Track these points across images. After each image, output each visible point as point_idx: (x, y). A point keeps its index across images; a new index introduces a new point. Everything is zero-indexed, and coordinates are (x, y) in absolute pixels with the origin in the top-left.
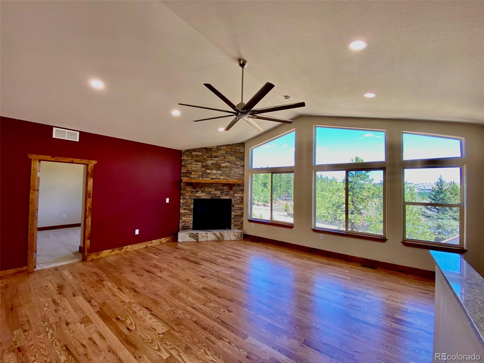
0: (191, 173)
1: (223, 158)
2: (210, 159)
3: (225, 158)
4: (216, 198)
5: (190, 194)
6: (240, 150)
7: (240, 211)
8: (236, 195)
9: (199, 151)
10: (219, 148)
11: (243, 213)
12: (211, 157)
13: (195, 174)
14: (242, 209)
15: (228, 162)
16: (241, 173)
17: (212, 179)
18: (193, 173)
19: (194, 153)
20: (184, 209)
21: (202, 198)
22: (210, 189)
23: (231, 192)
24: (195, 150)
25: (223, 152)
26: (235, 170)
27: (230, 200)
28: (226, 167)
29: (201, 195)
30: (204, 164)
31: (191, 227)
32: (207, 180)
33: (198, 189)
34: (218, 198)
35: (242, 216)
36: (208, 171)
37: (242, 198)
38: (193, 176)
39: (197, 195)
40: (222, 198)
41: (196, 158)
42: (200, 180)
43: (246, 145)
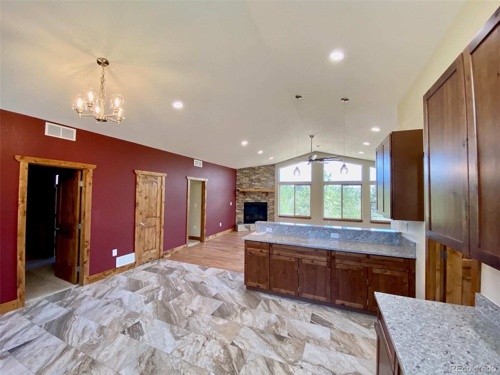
0: (242, 185)
1: (262, 174)
2: (254, 175)
3: (263, 174)
4: (258, 202)
5: (242, 199)
6: (272, 169)
7: (273, 210)
8: (270, 199)
9: (247, 170)
10: (259, 167)
11: (274, 211)
12: (255, 174)
13: (245, 186)
14: (273, 209)
15: (265, 177)
16: (273, 184)
17: (255, 189)
18: (243, 185)
19: (244, 171)
20: (239, 210)
21: (249, 202)
22: (254, 196)
23: (267, 198)
24: (245, 169)
25: (262, 170)
26: (270, 183)
27: (266, 203)
28: (264, 181)
29: (249, 200)
30: (251, 179)
31: (243, 222)
32: (252, 190)
33: (247, 196)
34: (259, 202)
35: (273, 213)
36: (253, 183)
37: (274, 201)
38: (244, 187)
39: (246, 200)
40: (261, 201)
41: (245, 175)
42: (248, 190)
43: (276, 165)
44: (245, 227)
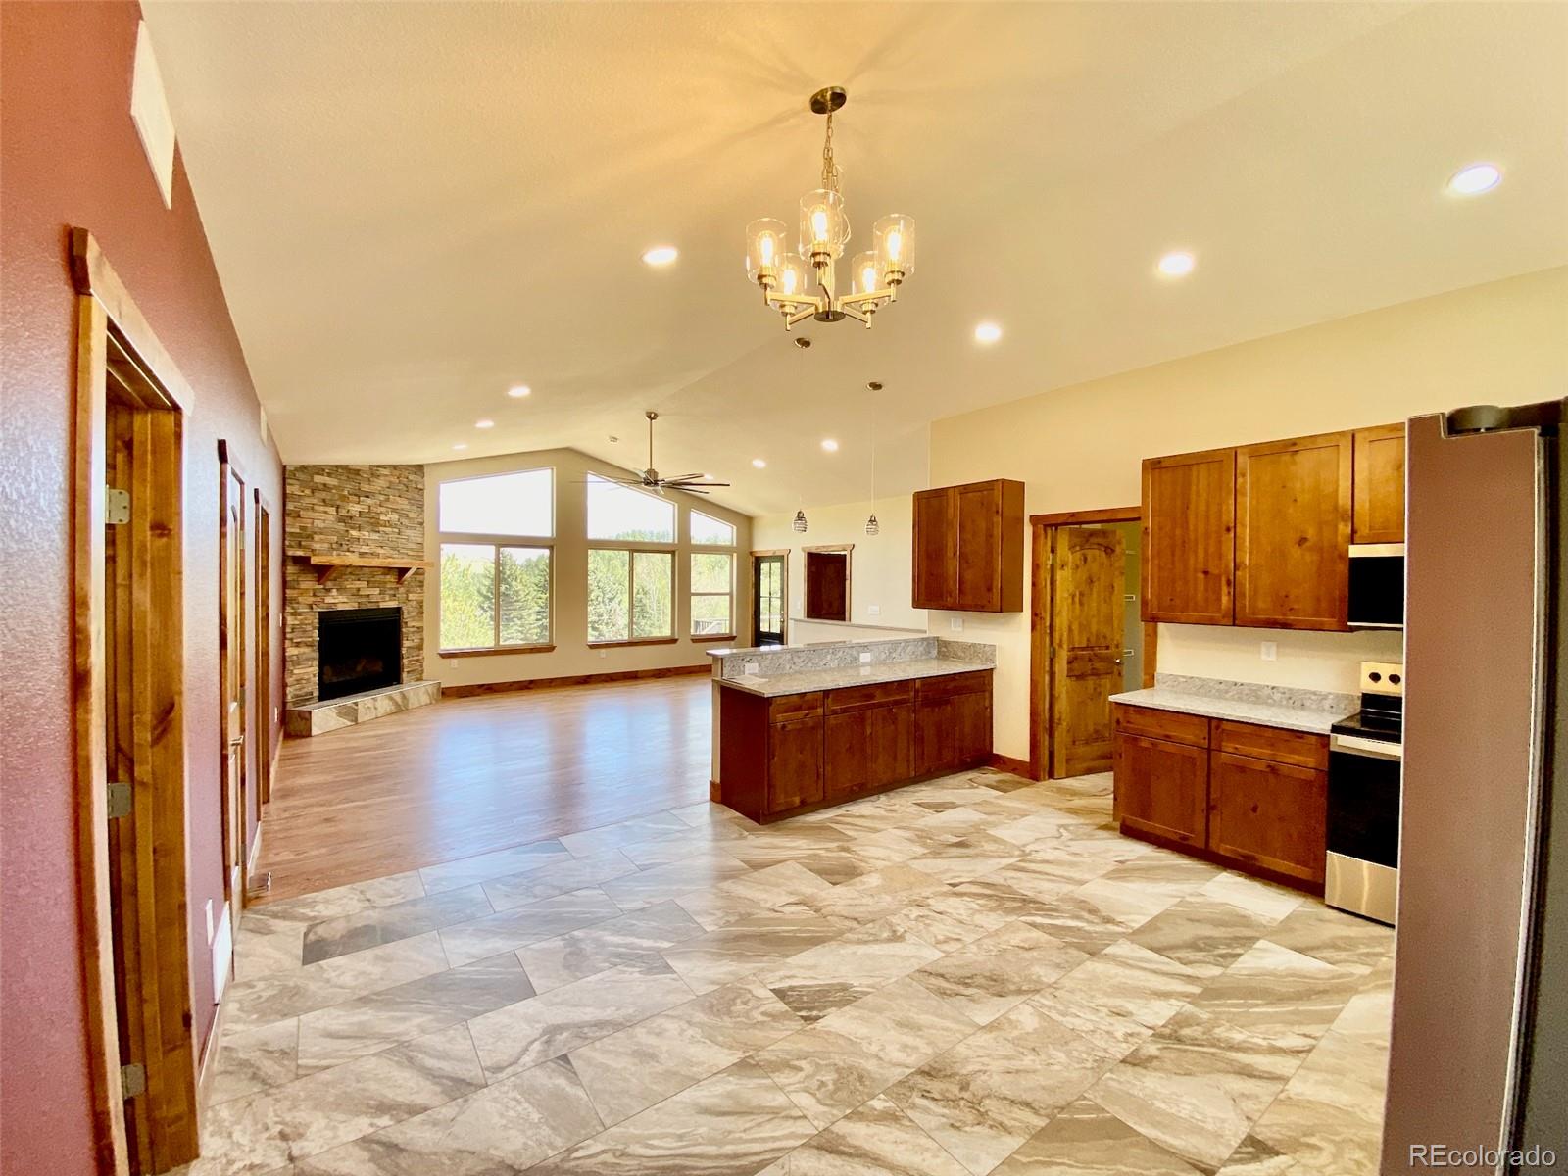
0: (310, 537)
1: (382, 498)
2: (356, 499)
3: (388, 500)
4: (370, 606)
5: (311, 599)
6: (416, 483)
7: (417, 636)
8: (411, 596)
9: (329, 475)
10: (375, 470)
11: (422, 639)
12: (358, 494)
13: (322, 541)
14: (420, 629)
15: (394, 510)
16: (420, 540)
17: (362, 554)
18: (316, 537)
19: (318, 479)
20: (298, 645)
21: (340, 607)
22: (358, 584)
23: (402, 590)
24: (320, 470)
25: (380, 483)
26: (409, 532)
27: (398, 610)
28: (388, 524)
29: (340, 601)
30: (343, 512)
31: (316, 693)
32: (353, 559)
33: (329, 584)
34: (374, 606)
35: (420, 647)
36: (354, 533)
37: (421, 604)
38: (317, 546)
39: (329, 600)
40: (383, 605)
41: (324, 495)
42: (335, 559)
43: (426, 470)
44: (340, 715)
